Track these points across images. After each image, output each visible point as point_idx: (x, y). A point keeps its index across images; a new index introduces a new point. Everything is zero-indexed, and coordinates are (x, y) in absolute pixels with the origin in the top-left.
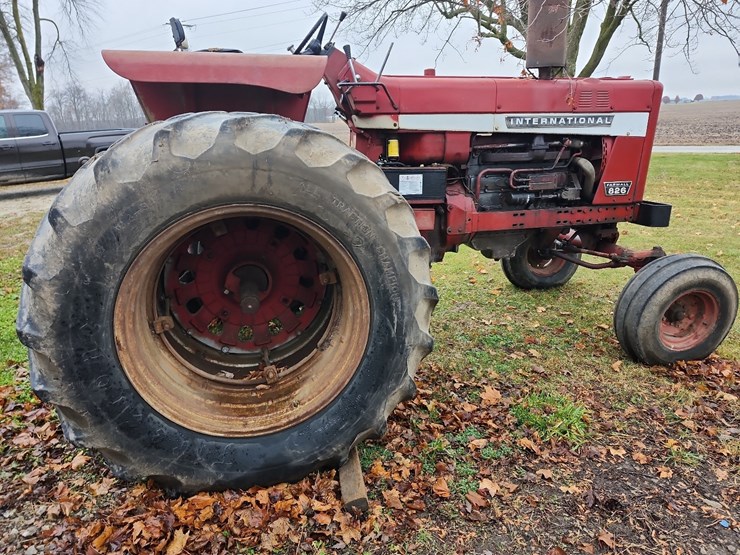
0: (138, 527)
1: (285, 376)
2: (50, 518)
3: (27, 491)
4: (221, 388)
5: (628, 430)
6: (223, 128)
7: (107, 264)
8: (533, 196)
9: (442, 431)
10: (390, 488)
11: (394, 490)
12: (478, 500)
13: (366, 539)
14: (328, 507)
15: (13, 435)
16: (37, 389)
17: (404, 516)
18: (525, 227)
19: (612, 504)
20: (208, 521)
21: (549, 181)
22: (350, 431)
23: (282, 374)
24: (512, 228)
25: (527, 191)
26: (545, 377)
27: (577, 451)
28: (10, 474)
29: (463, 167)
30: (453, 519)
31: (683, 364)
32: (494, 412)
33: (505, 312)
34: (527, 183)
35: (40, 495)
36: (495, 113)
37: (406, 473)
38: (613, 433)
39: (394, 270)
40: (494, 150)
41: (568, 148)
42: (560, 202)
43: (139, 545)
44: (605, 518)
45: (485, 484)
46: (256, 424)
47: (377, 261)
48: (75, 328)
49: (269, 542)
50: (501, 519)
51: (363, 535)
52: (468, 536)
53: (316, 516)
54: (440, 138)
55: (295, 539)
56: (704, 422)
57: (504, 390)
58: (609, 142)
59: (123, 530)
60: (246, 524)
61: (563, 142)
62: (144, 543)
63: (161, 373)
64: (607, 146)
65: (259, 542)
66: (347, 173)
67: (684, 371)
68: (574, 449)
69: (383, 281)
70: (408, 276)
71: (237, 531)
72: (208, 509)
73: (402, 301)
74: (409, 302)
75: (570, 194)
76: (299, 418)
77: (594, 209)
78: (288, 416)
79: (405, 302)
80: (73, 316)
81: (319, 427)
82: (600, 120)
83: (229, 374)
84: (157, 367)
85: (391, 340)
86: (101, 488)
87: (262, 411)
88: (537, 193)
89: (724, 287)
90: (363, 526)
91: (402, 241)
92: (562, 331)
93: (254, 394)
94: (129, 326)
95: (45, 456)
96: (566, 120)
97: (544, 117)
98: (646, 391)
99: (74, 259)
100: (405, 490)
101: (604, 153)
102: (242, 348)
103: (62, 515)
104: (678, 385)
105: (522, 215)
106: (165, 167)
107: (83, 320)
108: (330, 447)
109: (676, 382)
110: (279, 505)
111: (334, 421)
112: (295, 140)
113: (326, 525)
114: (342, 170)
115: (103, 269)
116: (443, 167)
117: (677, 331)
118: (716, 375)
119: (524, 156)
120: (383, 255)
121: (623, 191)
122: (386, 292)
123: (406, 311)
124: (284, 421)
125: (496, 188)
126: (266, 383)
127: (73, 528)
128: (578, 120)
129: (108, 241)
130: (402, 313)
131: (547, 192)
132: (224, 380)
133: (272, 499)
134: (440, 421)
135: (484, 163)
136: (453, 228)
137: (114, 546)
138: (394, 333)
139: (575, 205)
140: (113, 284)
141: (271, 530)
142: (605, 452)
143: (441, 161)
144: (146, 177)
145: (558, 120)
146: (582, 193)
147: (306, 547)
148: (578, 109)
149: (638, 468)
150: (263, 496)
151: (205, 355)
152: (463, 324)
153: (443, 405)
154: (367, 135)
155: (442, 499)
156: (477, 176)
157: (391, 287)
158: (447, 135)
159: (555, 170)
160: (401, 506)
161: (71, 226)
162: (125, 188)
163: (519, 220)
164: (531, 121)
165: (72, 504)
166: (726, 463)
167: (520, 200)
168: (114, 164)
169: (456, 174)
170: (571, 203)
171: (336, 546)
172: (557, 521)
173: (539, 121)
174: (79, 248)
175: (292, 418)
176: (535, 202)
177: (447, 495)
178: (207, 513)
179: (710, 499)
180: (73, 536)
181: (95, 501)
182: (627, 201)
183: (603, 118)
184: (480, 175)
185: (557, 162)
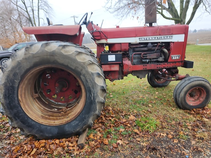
0: (25, 147)
1: (69, 110)
2: (7, 144)
3: (4, 137)
4: (52, 113)
5: (170, 128)
6: (42, 46)
7: (15, 81)
8: (149, 60)
9: (113, 127)
10: (92, 141)
11: (93, 142)
12: (115, 145)
13: (81, 154)
14: (73, 145)
15: (7, 124)
16: (1, 111)
17: (93, 149)
18: (147, 69)
19: (154, 149)
20: (42, 147)
21: (153, 56)
22: (81, 125)
23: (68, 110)
24: (143, 69)
25: (147, 59)
26: (151, 113)
27: (151, 134)
28: (2, 133)
29: (127, 53)
30: (106, 150)
31: (195, 110)
32: (131, 122)
33: (146, 94)
34: (147, 56)
35: (7, 138)
36: (135, 37)
37: (98, 137)
38: (165, 129)
39: (91, 81)
40: (137, 47)
41: (159, 46)
42: (158, 62)
43: (24, 151)
44: (151, 153)
45: (119, 141)
46: (57, 122)
47: (86, 79)
48: (9, 96)
49: (55, 153)
50: (119, 151)
51: (80, 153)
52: (108, 155)
53: (69, 147)
54: (120, 45)
55: (62, 153)
56: (195, 127)
57: (136, 116)
58: (172, 44)
59: (22, 148)
60: (52, 148)
61: (157, 44)
62: (26, 151)
63: (34, 108)
64: (172, 45)
65: (53, 153)
66: (75, 56)
67: (195, 112)
68: (150, 133)
69: (88, 85)
70: (95, 83)
71: (49, 150)
72: (43, 144)
73: (94, 90)
74: (96, 90)
75: (161, 59)
76: (68, 121)
77: (169, 64)
78: (65, 121)
79: (95, 90)
80: (8, 93)
81: (73, 124)
82: (168, 37)
83: (56, 110)
84: (32, 107)
85: (92, 100)
86: (22, 137)
87: (60, 119)
88: (150, 59)
89: (207, 86)
90: (81, 151)
91: (92, 74)
92: (161, 99)
93: (60, 115)
94: (23, 96)
95: (12, 129)
96: (158, 38)
97: (151, 37)
98: (180, 117)
99: (7, 79)
100: (96, 142)
101: (171, 47)
102: (61, 103)
103: (10, 143)
104: (192, 116)
105: (146, 66)
106: (27, 56)
107: (10, 94)
108: (76, 129)
109: (191, 115)
110: (62, 144)
111: (77, 122)
112: (61, 48)
113: (71, 150)
114: (74, 55)
115: (14, 82)
116: (121, 53)
117: (193, 99)
118: (205, 113)
119: (146, 49)
120: (87, 78)
121: (178, 58)
122: (89, 87)
123: (95, 93)
124: (64, 122)
125: (138, 58)
126: (63, 112)
127: (12, 147)
128: (161, 38)
129: (15, 75)
130: (94, 93)
131: (153, 59)
132: (54, 111)
133: (60, 142)
134: (114, 124)
135: (134, 51)
136: (125, 70)
137: (19, 152)
138: (92, 99)
139: (162, 63)
140: (17, 85)
141: (57, 150)
142: (159, 134)
143: (120, 51)
144: (23, 59)
145: (155, 38)
146: (165, 59)
147: (64, 155)
148: (161, 35)
149: (168, 139)
150: (57, 141)
151: (51, 104)
152: (132, 97)
153: (117, 119)
154: (100, 45)
155: (105, 145)
156: (132, 55)
157: (90, 86)
158: (122, 44)
159: (155, 52)
160: (93, 146)
161: (6, 71)
162: (18, 62)
163: (145, 67)
164: (146, 39)
165: (13, 141)
166: (197, 139)
167: (145, 61)
168: (16, 56)
169: (125, 54)
170: (161, 62)
171: (72, 155)
172: (136, 153)
173: (149, 39)
174: (8, 77)
175: (66, 121)
176: (150, 62)
177: (107, 144)
178: (43, 145)
179: (186, 149)
180: (11, 148)
181: (19, 141)
182: (179, 61)
183: (170, 37)
184: (133, 54)
185: (156, 50)
